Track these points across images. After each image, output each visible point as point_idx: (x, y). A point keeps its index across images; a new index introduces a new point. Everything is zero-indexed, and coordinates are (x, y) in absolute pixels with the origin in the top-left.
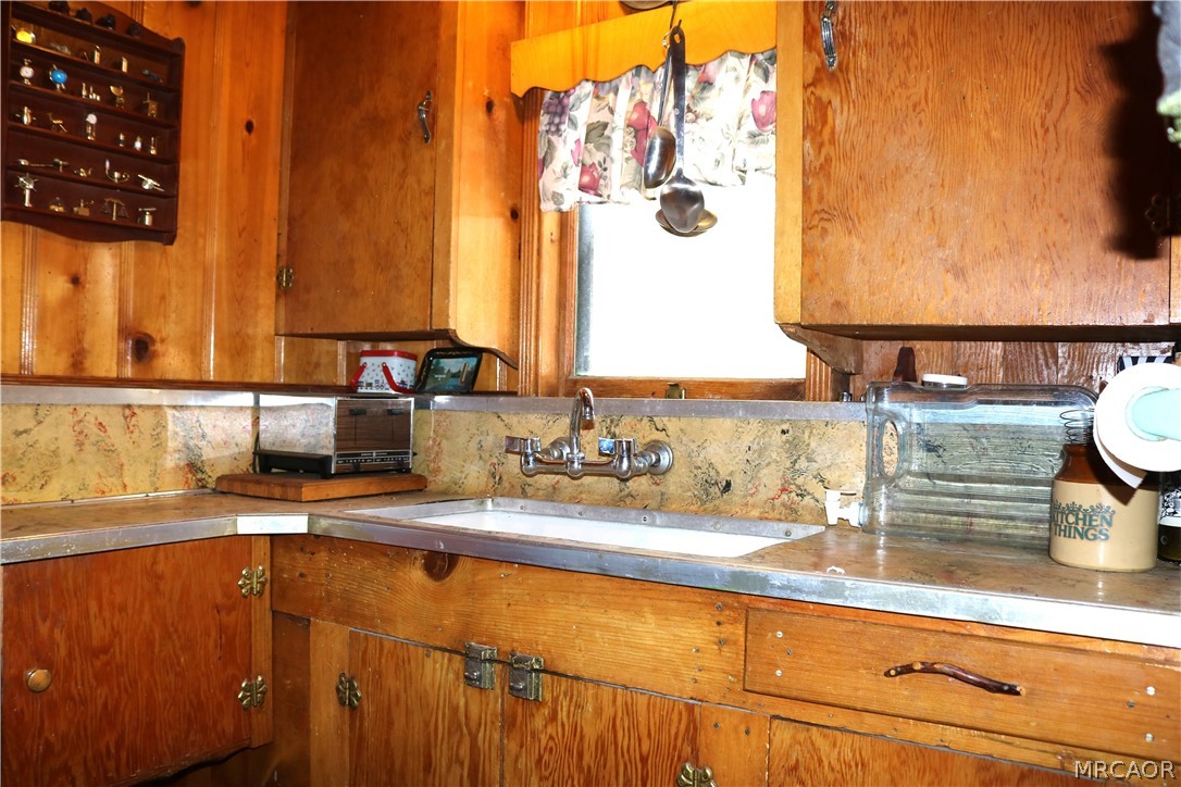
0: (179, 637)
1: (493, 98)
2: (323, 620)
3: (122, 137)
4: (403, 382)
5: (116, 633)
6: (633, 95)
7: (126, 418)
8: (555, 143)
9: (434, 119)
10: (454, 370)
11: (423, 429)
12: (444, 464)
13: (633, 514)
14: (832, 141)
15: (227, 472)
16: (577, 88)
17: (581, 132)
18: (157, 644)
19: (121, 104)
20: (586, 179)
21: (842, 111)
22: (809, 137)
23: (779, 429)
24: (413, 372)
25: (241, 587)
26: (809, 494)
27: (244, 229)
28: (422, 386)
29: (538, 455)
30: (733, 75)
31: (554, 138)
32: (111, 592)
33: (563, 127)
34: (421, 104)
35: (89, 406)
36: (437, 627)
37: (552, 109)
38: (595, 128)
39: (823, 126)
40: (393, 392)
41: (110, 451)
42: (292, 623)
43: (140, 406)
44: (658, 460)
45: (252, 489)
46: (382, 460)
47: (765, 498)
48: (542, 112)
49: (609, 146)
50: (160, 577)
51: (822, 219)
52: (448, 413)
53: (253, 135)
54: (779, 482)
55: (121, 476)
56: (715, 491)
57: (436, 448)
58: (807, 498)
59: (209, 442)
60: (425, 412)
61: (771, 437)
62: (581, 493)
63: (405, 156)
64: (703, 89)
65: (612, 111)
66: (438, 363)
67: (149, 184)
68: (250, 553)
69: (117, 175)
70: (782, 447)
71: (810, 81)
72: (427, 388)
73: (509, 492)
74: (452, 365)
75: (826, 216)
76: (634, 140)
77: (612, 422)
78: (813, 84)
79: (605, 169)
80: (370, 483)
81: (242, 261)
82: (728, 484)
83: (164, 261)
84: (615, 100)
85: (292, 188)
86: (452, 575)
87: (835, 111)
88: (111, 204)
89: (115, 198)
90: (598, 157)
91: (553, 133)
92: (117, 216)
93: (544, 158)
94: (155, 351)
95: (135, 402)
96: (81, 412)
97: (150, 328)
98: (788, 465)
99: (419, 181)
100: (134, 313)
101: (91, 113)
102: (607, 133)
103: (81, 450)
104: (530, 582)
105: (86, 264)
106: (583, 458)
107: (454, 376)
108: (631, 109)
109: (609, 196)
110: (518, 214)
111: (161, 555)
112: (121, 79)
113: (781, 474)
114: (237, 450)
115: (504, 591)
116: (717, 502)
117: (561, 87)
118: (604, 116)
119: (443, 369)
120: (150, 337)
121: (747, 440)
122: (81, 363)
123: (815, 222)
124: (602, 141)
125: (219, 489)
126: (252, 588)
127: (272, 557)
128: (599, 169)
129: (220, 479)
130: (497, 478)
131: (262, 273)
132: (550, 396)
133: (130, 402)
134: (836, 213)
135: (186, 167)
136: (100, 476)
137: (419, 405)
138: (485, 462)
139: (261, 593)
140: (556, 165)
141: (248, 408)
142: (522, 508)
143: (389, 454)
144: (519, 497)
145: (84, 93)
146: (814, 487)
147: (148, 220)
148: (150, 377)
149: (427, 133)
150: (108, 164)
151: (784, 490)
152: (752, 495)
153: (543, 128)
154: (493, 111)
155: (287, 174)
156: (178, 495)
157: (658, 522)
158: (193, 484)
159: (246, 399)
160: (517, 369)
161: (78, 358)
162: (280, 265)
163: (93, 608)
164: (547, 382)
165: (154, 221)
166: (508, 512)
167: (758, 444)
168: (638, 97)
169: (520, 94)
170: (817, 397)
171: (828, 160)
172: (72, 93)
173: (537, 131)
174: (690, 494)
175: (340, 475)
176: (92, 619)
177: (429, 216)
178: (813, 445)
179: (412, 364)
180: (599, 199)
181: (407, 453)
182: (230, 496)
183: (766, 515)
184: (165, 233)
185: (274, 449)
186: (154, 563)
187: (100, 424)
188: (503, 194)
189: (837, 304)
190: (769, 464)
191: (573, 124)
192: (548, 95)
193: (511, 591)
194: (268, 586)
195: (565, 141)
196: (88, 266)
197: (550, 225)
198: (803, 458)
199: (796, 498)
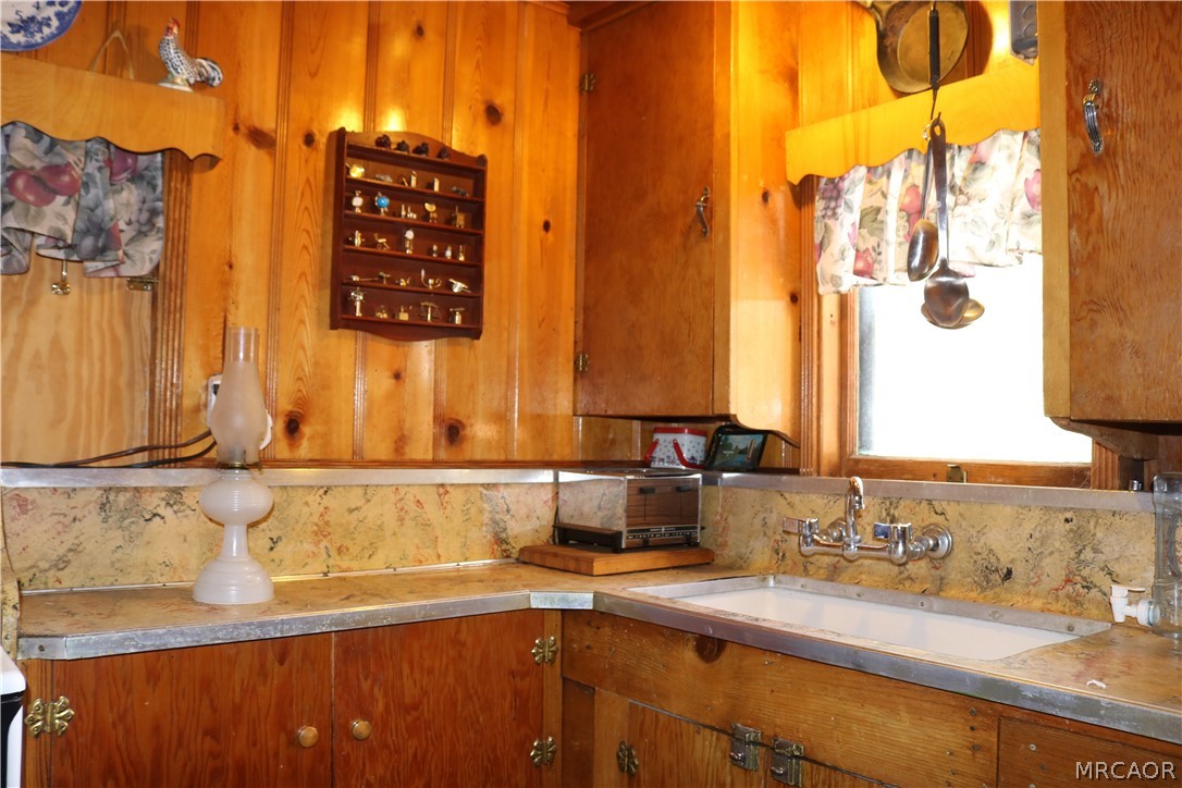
0: (479, 699)
1: (768, 188)
2: (607, 690)
3: (435, 248)
4: (693, 458)
5: (425, 693)
6: (905, 177)
7: (440, 495)
8: (832, 227)
9: (711, 213)
10: (741, 447)
11: (712, 505)
12: (731, 538)
13: (910, 598)
14: (1100, 230)
15: (529, 544)
16: (852, 172)
17: (856, 217)
18: (459, 704)
19: (433, 219)
20: (861, 265)
21: (1110, 198)
22: (1075, 226)
23: (1062, 517)
24: (703, 448)
25: (535, 655)
26: (1095, 586)
27: (543, 320)
28: (711, 463)
29: (815, 537)
30: (1005, 153)
31: (830, 222)
32: (421, 657)
33: (839, 211)
34: (699, 200)
35: (409, 485)
36: (706, 706)
37: (828, 194)
38: (867, 214)
39: (1089, 214)
40: (684, 468)
41: (426, 525)
42: (579, 690)
43: (452, 485)
44: (937, 545)
45: (550, 562)
46: (671, 534)
47: (1048, 588)
48: (817, 198)
49: (882, 230)
50: (463, 645)
51: (1090, 310)
52: (735, 490)
53: (550, 234)
54: (1064, 573)
55: (435, 547)
56: (995, 578)
57: (723, 523)
58: (1094, 591)
59: (513, 516)
60: (713, 488)
61: (1053, 525)
62: (861, 573)
63: (685, 247)
64: (975, 170)
65: (884, 195)
66: (726, 439)
67: (458, 287)
68: (543, 625)
69: (431, 281)
70: (1065, 536)
71: (1075, 167)
72: (716, 463)
73: (792, 569)
74: (738, 441)
75: (1095, 307)
76: (907, 224)
77: (891, 504)
78: (1078, 171)
79: (880, 254)
80: (658, 558)
81: (541, 351)
82: (1009, 572)
83: (472, 354)
84: (888, 184)
85: (587, 280)
86: (721, 658)
87: (1102, 198)
88: (427, 307)
89: (429, 301)
90: (871, 242)
91: (830, 217)
92: (432, 317)
93: (821, 242)
94: (465, 435)
95: (448, 481)
96: (402, 491)
97: (461, 413)
98: (1073, 554)
99: (699, 273)
100: (447, 402)
101: (408, 229)
102: (879, 217)
103: (402, 525)
104: (792, 671)
105: (406, 361)
106: (860, 541)
107: (743, 452)
108: (904, 192)
109: (885, 279)
110: (799, 298)
111: (464, 626)
112: (434, 198)
113: (1065, 563)
114: (538, 523)
115: (768, 677)
116: (997, 590)
117: (835, 174)
118: (876, 201)
119: (731, 445)
120: (460, 422)
121: (1028, 527)
122: (402, 448)
123: (1083, 314)
124: (875, 225)
125: (521, 559)
126: (544, 657)
127: (563, 628)
128: (873, 254)
129: (522, 550)
130: (781, 554)
131: (560, 359)
132: (832, 475)
133: (444, 482)
134: (1105, 304)
135: (490, 269)
136: (418, 548)
137: (709, 481)
138: (769, 538)
139: (552, 661)
140: (833, 249)
141: (548, 484)
142: (802, 586)
143: (677, 529)
144: (801, 576)
145: (403, 213)
146: (1100, 578)
147: (458, 319)
148: (461, 458)
149: (705, 227)
150: (423, 273)
151: (1068, 581)
152: (1034, 584)
153: (818, 214)
154: (769, 200)
155: (582, 266)
156: (485, 565)
157: (935, 608)
158: (498, 554)
159: (546, 476)
160: (799, 448)
161: (401, 441)
162: (578, 350)
163: (406, 671)
164: (829, 461)
165: (463, 320)
166: (789, 589)
167: (1040, 532)
168: (910, 181)
169: (796, 182)
170: (1103, 484)
171: (1096, 249)
172: (394, 215)
173: (813, 217)
174: (969, 580)
175: (630, 549)
176: (405, 680)
177: (709, 305)
178: (1099, 535)
179: (702, 440)
180: (875, 282)
181: (695, 528)
182: (531, 567)
183: (1049, 606)
184: (473, 330)
185: (572, 522)
186: (458, 632)
187: (418, 501)
188: (781, 280)
189: (1109, 398)
190: (1051, 553)
191: (849, 207)
192: (823, 181)
193: (774, 678)
194: (559, 655)
195: (841, 224)
196: (408, 363)
197: (830, 307)
198: (1088, 549)
199: (1081, 590)
